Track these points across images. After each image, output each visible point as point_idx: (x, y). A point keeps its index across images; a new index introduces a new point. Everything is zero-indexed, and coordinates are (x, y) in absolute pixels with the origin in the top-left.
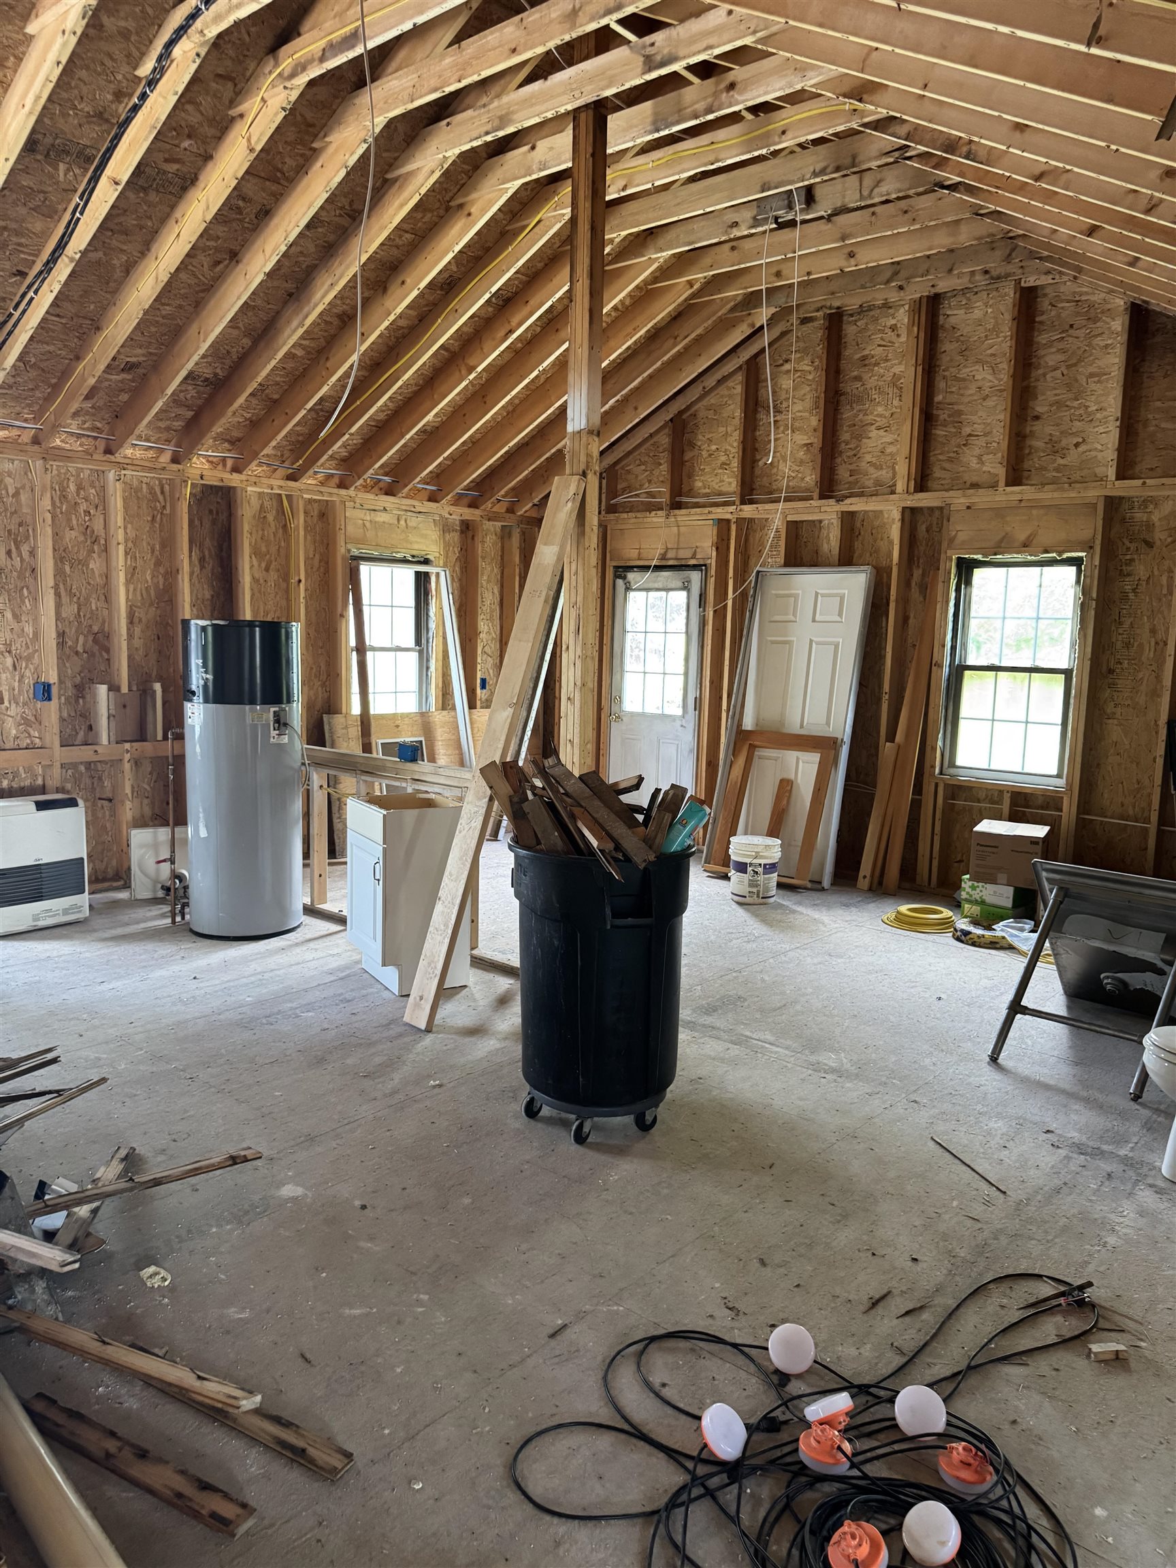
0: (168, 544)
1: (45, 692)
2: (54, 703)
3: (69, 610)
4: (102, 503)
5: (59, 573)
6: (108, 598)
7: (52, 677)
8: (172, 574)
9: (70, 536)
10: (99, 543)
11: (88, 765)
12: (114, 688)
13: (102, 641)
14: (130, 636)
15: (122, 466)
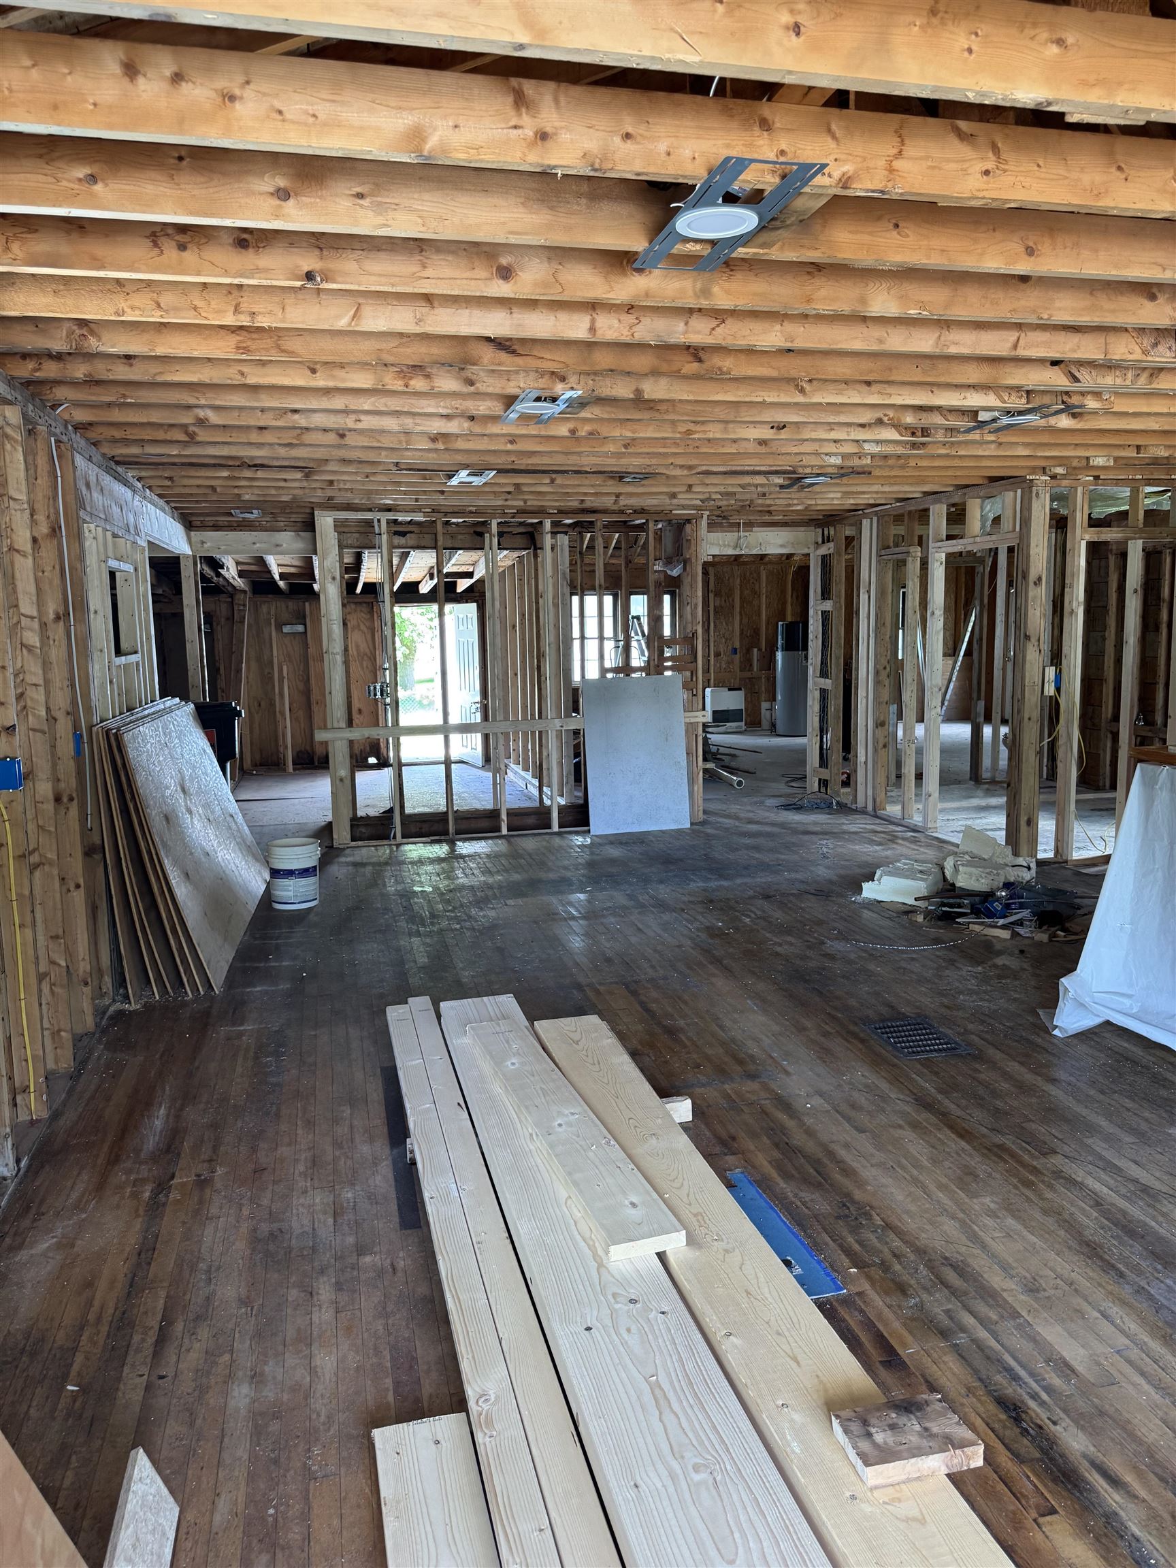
0: (783, 592)
1: (735, 651)
2: (738, 656)
3: (745, 621)
4: (759, 579)
5: (742, 607)
6: (759, 615)
7: (737, 645)
8: (784, 603)
9: (746, 592)
10: (755, 593)
11: (750, 679)
12: (760, 650)
13: (757, 632)
14: (767, 629)
15: (766, 564)
